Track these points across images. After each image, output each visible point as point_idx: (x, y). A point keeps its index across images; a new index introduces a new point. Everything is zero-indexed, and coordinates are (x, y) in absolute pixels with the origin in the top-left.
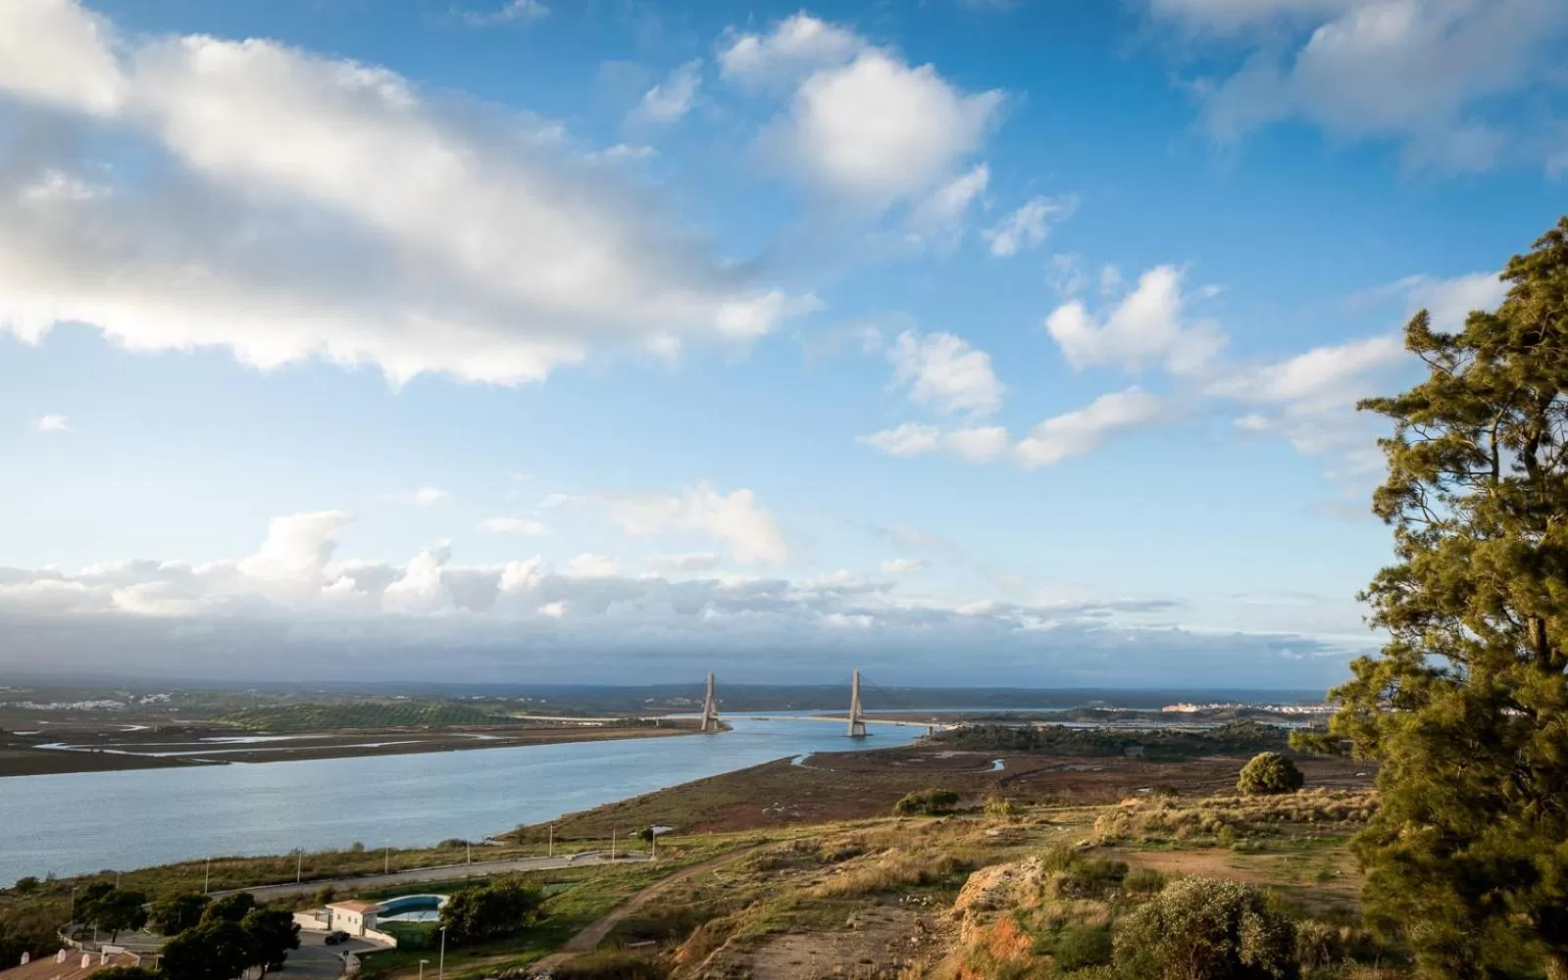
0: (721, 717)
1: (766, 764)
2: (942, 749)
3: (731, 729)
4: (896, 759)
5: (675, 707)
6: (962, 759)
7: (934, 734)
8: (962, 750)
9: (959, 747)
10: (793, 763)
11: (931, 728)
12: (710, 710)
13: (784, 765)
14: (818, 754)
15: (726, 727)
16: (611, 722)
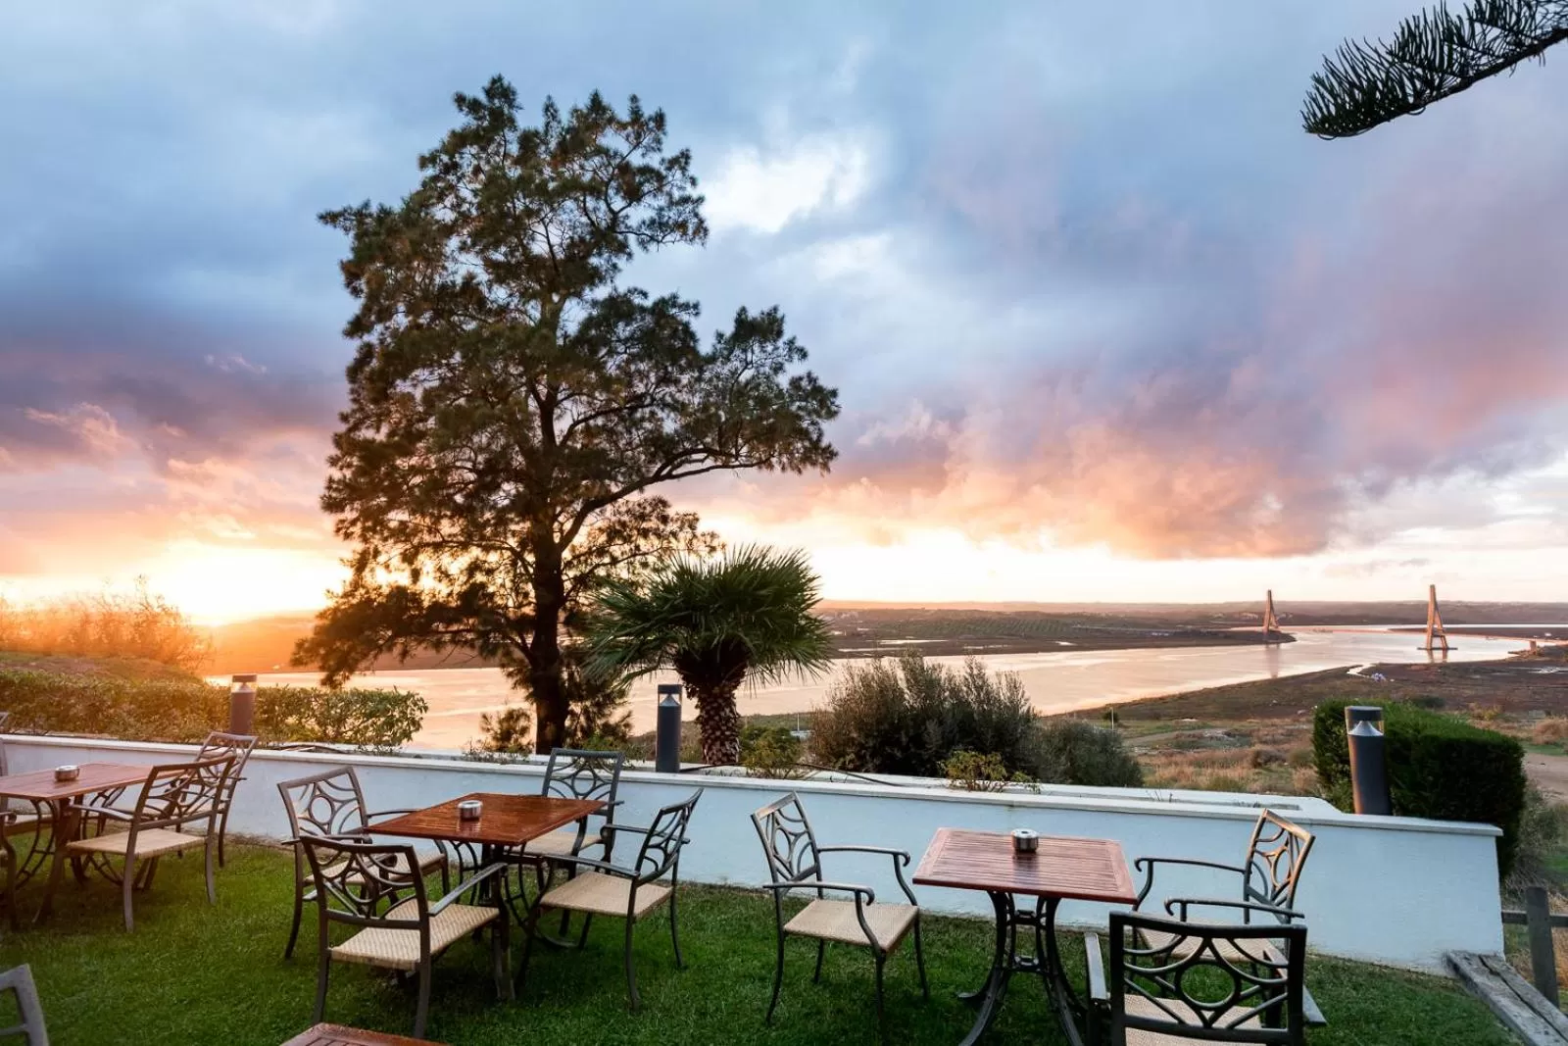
0: (1284, 629)
2: (1543, 664)
3: (1294, 640)
4: (1476, 672)
5: (1243, 621)
7: (1536, 650)
10: (1349, 673)
11: (1533, 644)
12: (1270, 624)
13: (1342, 673)
14: (1381, 664)
15: (1289, 639)
16: (1175, 633)
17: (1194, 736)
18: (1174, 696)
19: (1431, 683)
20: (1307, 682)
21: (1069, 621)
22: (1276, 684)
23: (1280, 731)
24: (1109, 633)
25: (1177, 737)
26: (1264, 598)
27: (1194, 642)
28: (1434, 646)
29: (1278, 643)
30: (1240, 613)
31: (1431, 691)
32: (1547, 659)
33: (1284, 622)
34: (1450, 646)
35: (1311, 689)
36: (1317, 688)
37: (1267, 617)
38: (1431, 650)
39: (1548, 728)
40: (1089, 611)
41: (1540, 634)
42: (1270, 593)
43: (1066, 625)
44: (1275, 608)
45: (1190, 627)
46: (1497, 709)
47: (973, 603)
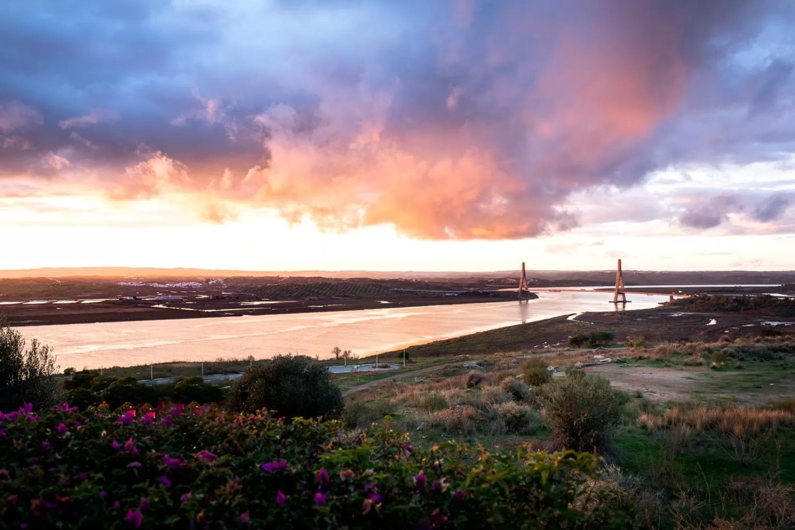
0: (532, 290)
1: (549, 319)
2: (675, 311)
3: (537, 297)
4: (639, 317)
5: (507, 284)
6: (688, 317)
7: (673, 301)
8: (690, 312)
9: (689, 310)
10: (568, 319)
11: (671, 297)
12: (523, 286)
13: (563, 319)
14: (588, 313)
15: (534, 296)
16: (462, 293)
17: (457, 367)
18: (456, 338)
19: (614, 324)
20: (541, 326)
21: (389, 285)
22: (525, 327)
23: (513, 361)
24: (416, 294)
25: (446, 368)
26: (520, 268)
27: (474, 300)
28: (618, 300)
29: (527, 300)
30: (505, 279)
31: (613, 330)
32: (677, 307)
33: (533, 285)
34: (627, 300)
35: (544, 330)
36: (548, 330)
37: (521, 281)
38: (616, 302)
39: (661, 350)
40: (404, 277)
41: (676, 291)
42: (524, 264)
43: (387, 288)
44: (526, 274)
45: (472, 289)
46: (641, 339)
47: (317, 271)
